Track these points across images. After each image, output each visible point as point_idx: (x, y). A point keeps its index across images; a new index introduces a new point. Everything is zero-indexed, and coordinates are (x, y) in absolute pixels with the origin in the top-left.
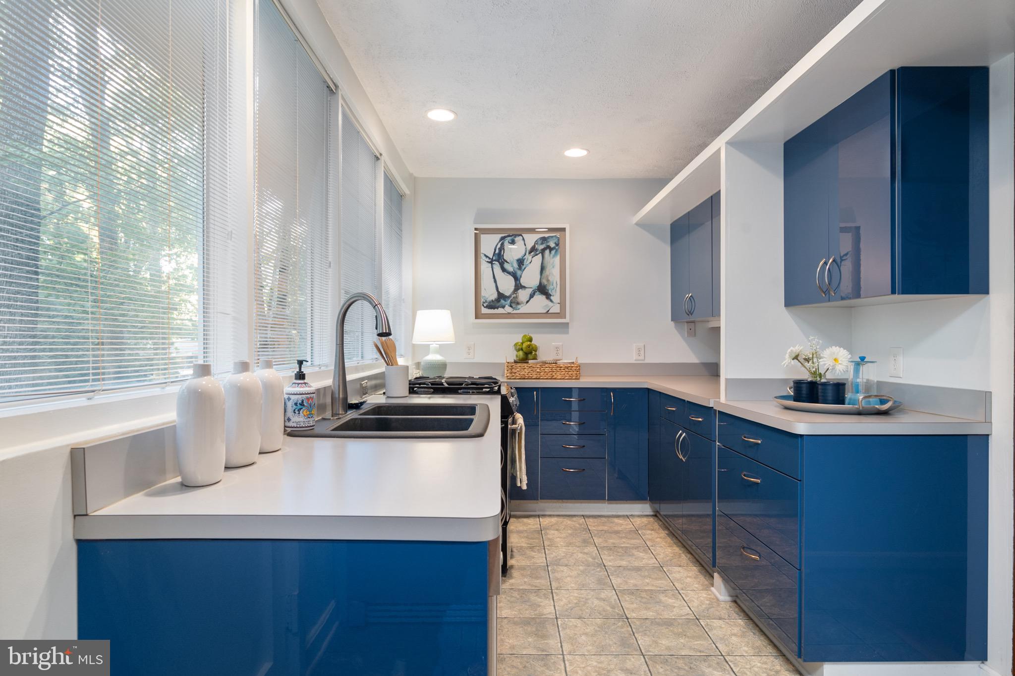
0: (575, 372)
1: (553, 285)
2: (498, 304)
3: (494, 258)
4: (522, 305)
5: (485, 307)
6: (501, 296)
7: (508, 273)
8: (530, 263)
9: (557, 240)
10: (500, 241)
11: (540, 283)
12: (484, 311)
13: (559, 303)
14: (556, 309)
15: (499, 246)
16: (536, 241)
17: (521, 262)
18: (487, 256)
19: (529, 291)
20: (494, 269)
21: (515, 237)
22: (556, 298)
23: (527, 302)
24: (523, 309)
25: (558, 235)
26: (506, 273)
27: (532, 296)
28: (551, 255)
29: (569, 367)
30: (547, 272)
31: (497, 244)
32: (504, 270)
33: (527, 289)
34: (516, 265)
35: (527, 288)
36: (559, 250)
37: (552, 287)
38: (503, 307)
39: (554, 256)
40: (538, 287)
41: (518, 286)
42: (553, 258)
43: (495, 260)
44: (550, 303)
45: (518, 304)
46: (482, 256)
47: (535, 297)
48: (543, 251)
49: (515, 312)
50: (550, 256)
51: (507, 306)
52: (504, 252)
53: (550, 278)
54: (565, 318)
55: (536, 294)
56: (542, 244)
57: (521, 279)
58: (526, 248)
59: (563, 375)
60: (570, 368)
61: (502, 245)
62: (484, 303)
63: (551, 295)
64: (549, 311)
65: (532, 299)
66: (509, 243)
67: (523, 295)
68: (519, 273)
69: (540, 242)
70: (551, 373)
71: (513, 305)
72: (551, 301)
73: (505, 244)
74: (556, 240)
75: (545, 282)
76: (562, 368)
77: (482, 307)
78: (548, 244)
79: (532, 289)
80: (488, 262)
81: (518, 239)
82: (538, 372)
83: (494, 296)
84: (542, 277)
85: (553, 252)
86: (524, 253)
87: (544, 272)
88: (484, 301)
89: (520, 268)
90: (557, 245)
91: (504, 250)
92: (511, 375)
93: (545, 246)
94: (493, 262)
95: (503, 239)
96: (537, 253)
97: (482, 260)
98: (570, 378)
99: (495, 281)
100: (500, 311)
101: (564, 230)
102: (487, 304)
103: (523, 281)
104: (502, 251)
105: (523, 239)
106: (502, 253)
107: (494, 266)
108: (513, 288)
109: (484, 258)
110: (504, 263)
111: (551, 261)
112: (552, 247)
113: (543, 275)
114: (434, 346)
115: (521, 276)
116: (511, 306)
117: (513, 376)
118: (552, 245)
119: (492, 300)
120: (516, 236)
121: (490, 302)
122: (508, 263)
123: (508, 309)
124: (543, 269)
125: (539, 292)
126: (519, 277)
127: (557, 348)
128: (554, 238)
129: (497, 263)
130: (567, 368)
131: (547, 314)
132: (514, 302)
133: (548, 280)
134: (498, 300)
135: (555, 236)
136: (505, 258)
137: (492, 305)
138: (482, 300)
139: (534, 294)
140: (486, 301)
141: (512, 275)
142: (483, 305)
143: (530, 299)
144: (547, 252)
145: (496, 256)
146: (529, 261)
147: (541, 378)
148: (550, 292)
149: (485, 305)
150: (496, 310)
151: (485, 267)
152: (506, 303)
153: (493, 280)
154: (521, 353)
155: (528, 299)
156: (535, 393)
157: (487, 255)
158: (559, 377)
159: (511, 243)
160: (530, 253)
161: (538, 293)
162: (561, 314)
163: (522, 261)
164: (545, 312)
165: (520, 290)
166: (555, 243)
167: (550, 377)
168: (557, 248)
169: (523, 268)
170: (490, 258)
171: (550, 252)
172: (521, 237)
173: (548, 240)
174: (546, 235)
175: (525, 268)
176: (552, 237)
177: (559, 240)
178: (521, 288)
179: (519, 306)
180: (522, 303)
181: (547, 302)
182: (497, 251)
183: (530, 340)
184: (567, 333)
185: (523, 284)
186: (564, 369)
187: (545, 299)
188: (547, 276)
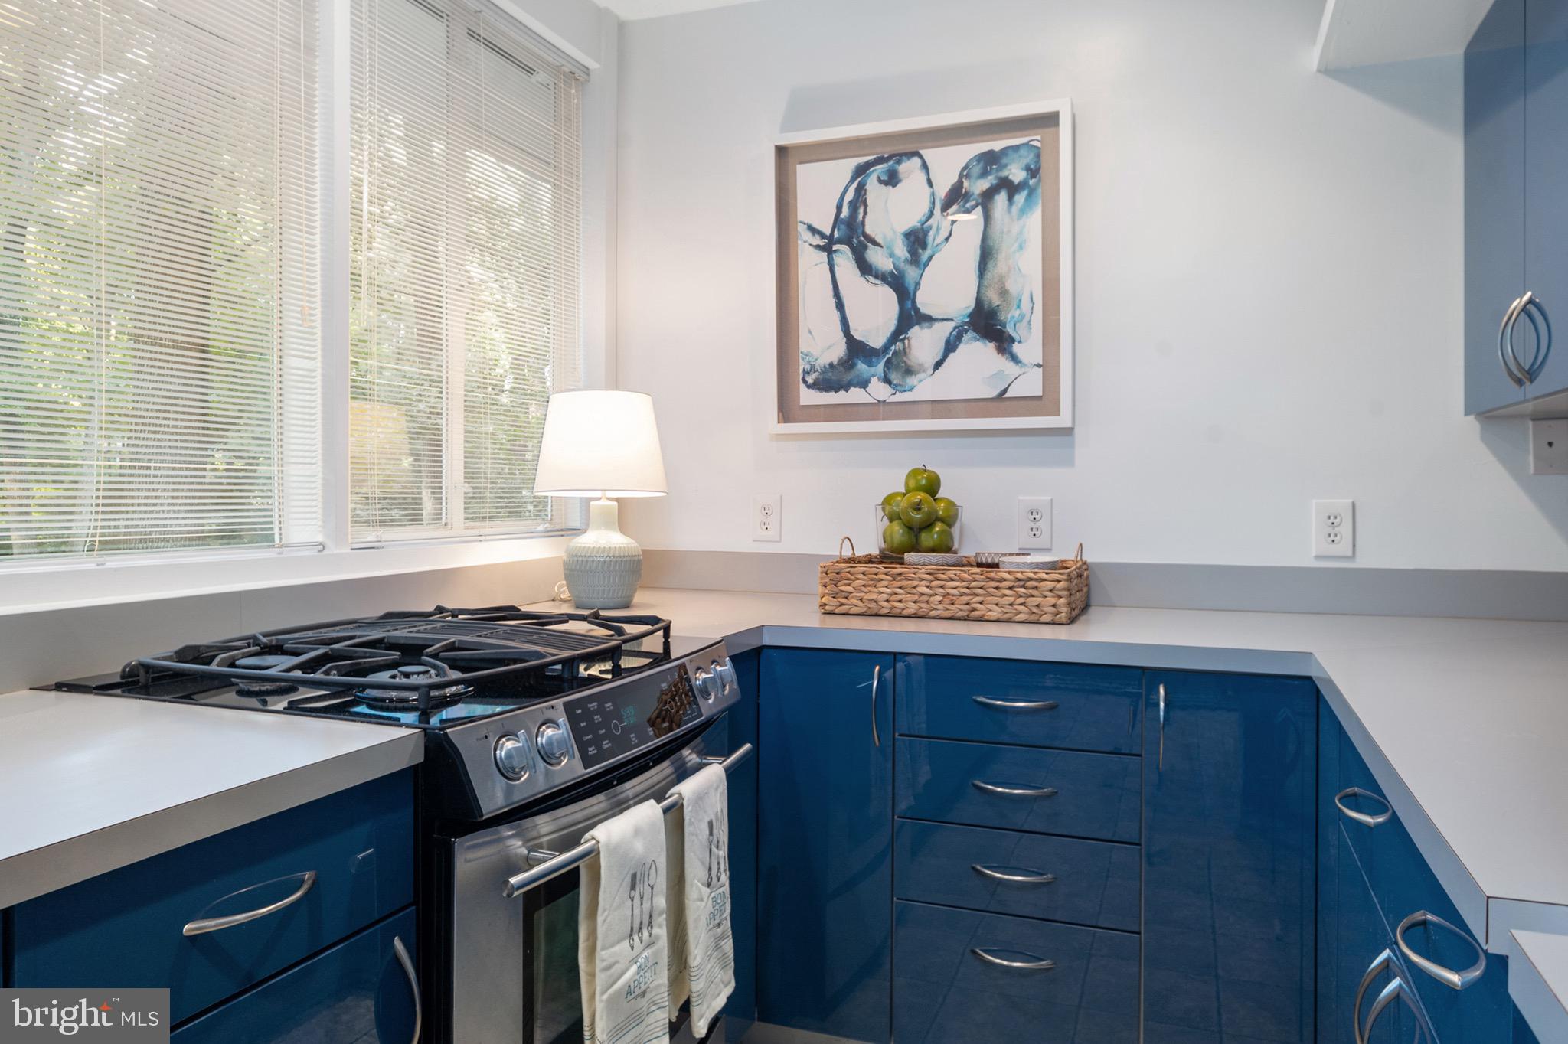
0: (1052, 601)
1: (1019, 307)
2: (848, 377)
3: (836, 234)
4: (921, 376)
5: (809, 387)
6: (857, 349)
7: (876, 277)
8: (947, 239)
9: (1032, 156)
10: (852, 180)
11: (979, 302)
12: (809, 397)
13: (1039, 366)
14: (1029, 384)
15: (850, 195)
16: (966, 167)
17: (917, 240)
18: (813, 230)
19: (944, 330)
20: (836, 269)
21: (899, 162)
22: (1029, 348)
23: (938, 365)
24: (925, 388)
25: (1035, 138)
26: (872, 279)
27: (950, 347)
28: (1015, 209)
29: (1031, 579)
30: (999, 267)
31: (846, 190)
32: (865, 268)
33: (937, 325)
34: (901, 251)
35: (937, 320)
36: (1040, 191)
37: (1017, 313)
38: (864, 384)
39: (1023, 211)
40: (970, 315)
41: (910, 317)
42: (1020, 217)
43: (840, 241)
44: (1012, 364)
45: (909, 371)
46: (801, 228)
47: (962, 348)
48: (988, 196)
49: (900, 397)
50: (1009, 211)
51: (874, 380)
52: (865, 212)
53: (1011, 286)
54: (1057, 413)
55: (965, 338)
56: (984, 174)
57: (919, 293)
58: (933, 194)
59: (1008, 609)
60: (1034, 584)
61: (861, 190)
62: (808, 373)
63: (1013, 341)
64: (1005, 391)
65: (952, 356)
66: (880, 181)
67: (924, 343)
68: (911, 273)
69: (976, 170)
70: (965, 599)
71: (895, 377)
72: (1014, 358)
73: (868, 187)
74: (1028, 158)
75: (993, 297)
76: (1005, 584)
77: (803, 387)
78: (1004, 173)
79: (953, 324)
80: (818, 247)
81: (909, 168)
82: (923, 594)
83: (837, 351)
84: (985, 282)
85: (1020, 198)
86: (926, 210)
87: (990, 265)
88: (808, 367)
89: (915, 259)
90: (1033, 172)
91: (866, 206)
92: (834, 602)
93: (995, 182)
94: (835, 247)
95: (861, 171)
96: (968, 205)
97: (799, 242)
98: (1033, 618)
99: (840, 306)
100: (855, 395)
101: (1050, 120)
102: (814, 376)
103: (925, 301)
104: (861, 211)
105: (925, 166)
106: (860, 217)
107: (838, 259)
108: (892, 325)
109: (807, 235)
110: (866, 247)
111: (1015, 230)
112: (1016, 181)
113: (988, 276)
114: (604, 504)
115: (917, 285)
116: (887, 381)
117: (842, 604)
118: (1017, 174)
119: (831, 365)
120: (900, 157)
121: (824, 371)
122: (881, 247)
123: (879, 390)
124: (986, 255)
125: (975, 330)
126: (912, 288)
127: (1034, 514)
128: (1023, 152)
129: (844, 248)
130: (1023, 583)
131: (1001, 402)
132: (898, 367)
133: (1004, 293)
134: (847, 363)
135: (1027, 144)
136: (868, 230)
137: (831, 380)
138: (803, 365)
139: (959, 338)
140: (813, 368)
141: (889, 284)
142: (805, 381)
143: (945, 356)
144: (1001, 198)
145: (843, 227)
146: (944, 234)
147: (933, 613)
148: (1010, 329)
149: (810, 380)
150: (842, 393)
151: (810, 263)
152: (873, 369)
153: (832, 302)
154: (898, 530)
155: (939, 358)
156: (877, 668)
157: (816, 225)
158: (993, 615)
159: (886, 183)
160: (946, 207)
161: (970, 334)
162: (1045, 402)
163: (921, 235)
164: (994, 393)
165: (916, 328)
166: (1028, 169)
167: (961, 614)
168: (1032, 182)
169: (925, 257)
170: (823, 236)
171: (1010, 198)
172: (916, 161)
173: (1004, 161)
174: (997, 145)
175: (930, 258)
176: (1016, 148)
177: (1038, 156)
178: (918, 323)
179: (911, 381)
180: (922, 368)
181: (1002, 363)
182: (845, 212)
183: (932, 487)
184: (1069, 462)
185: (924, 310)
186: (1010, 588)
187: (995, 352)
188: (1002, 280)
